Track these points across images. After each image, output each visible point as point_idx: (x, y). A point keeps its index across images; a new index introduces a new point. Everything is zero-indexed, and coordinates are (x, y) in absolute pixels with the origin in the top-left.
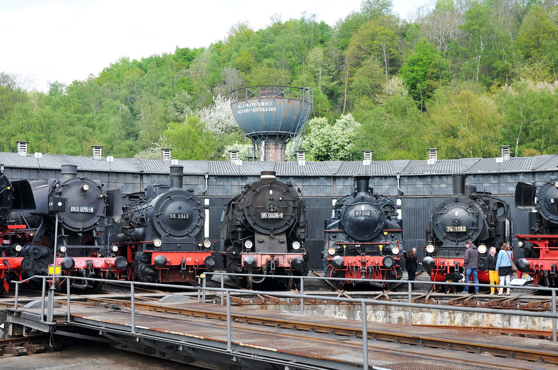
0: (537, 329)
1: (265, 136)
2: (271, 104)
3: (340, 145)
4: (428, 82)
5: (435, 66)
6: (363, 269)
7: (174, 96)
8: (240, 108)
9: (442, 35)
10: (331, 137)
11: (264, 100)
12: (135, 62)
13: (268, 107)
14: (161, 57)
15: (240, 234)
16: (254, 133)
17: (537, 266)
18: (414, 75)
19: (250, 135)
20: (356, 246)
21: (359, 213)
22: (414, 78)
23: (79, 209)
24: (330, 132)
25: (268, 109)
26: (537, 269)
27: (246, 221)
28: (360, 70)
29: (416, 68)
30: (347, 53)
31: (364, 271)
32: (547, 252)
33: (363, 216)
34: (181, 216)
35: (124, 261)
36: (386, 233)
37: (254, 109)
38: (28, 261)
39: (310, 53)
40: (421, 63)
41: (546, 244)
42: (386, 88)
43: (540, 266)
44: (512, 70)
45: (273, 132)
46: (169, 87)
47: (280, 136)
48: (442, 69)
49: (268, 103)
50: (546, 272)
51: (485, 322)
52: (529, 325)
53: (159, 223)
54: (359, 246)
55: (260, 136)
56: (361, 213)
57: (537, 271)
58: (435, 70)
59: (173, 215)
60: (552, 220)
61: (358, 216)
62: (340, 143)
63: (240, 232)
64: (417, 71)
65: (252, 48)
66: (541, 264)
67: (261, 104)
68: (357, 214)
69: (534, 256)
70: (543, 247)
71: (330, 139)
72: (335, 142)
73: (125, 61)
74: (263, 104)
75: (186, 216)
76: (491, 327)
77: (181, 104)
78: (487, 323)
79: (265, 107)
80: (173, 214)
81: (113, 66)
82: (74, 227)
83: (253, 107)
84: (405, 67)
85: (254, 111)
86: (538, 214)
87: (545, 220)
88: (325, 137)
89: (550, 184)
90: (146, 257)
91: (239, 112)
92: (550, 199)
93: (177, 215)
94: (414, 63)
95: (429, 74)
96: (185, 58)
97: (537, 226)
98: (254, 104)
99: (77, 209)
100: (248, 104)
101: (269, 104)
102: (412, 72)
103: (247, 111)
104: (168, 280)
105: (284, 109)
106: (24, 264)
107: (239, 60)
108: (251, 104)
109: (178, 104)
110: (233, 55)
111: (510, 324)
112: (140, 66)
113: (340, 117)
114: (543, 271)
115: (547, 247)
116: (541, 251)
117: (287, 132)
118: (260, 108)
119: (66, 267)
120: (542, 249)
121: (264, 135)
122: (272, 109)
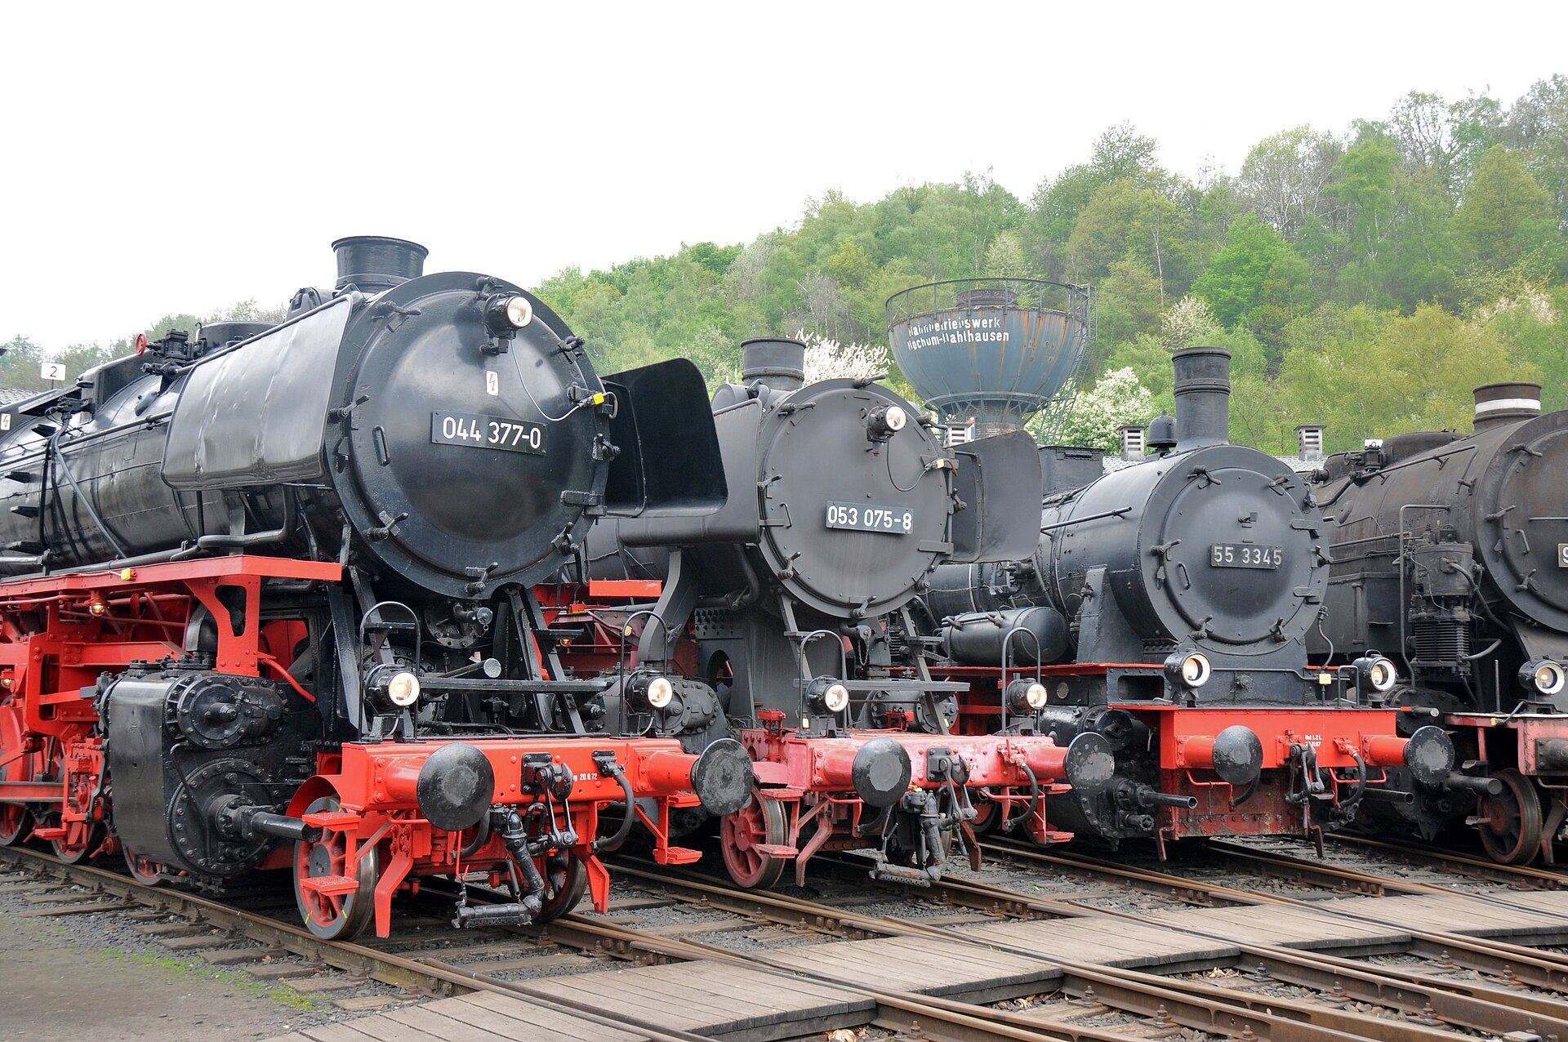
1: (976, 403)
2: (997, 324)
3: (1114, 438)
4: (1266, 309)
5: (1280, 274)
7: (691, 339)
8: (916, 334)
9: (1284, 209)
10: (1088, 420)
11: (980, 313)
12: (596, 274)
13: (988, 330)
14: (653, 261)
15: (1460, 633)
16: (950, 395)
18: (1231, 293)
19: (935, 402)
22: (1232, 301)
23: (860, 517)
24: (1086, 409)
25: (990, 337)
27: (1486, 580)
28: (1108, 282)
29: (1235, 278)
30: (1069, 248)
34: (1253, 556)
35: (1104, 755)
37: (953, 336)
38: (727, 763)
39: (991, 246)
40: (1246, 267)
42: (1170, 322)
44: (1458, 283)
45: (998, 393)
46: (682, 319)
47: (1013, 404)
48: (1293, 282)
49: (991, 321)
53: (1165, 585)
55: (964, 405)
58: (1282, 283)
59: (1223, 552)
62: (1112, 434)
63: (1463, 624)
64: (1239, 286)
65: (862, 236)
67: (971, 323)
71: (1088, 424)
72: (1101, 430)
73: (571, 274)
74: (976, 324)
75: (1271, 554)
77: (708, 356)
79: (981, 330)
80: (1224, 546)
81: (549, 283)
82: (835, 596)
83: (951, 332)
84: (1208, 277)
85: (953, 341)
88: (1076, 420)
90: (1117, 730)
91: (915, 345)
93: (1237, 551)
94: (1227, 268)
95: (1268, 291)
96: (706, 262)
98: (955, 323)
99: (850, 516)
100: (937, 325)
101: (993, 323)
102: (1227, 285)
103: (935, 340)
104: (1195, 827)
105: (1029, 338)
106: (711, 781)
107: (835, 259)
108: (945, 323)
109: (701, 356)
110: (821, 251)
112: (608, 279)
113: (1106, 375)
117: (1031, 395)
118: (969, 334)
119: (878, 787)
121: (973, 403)
122: (998, 336)
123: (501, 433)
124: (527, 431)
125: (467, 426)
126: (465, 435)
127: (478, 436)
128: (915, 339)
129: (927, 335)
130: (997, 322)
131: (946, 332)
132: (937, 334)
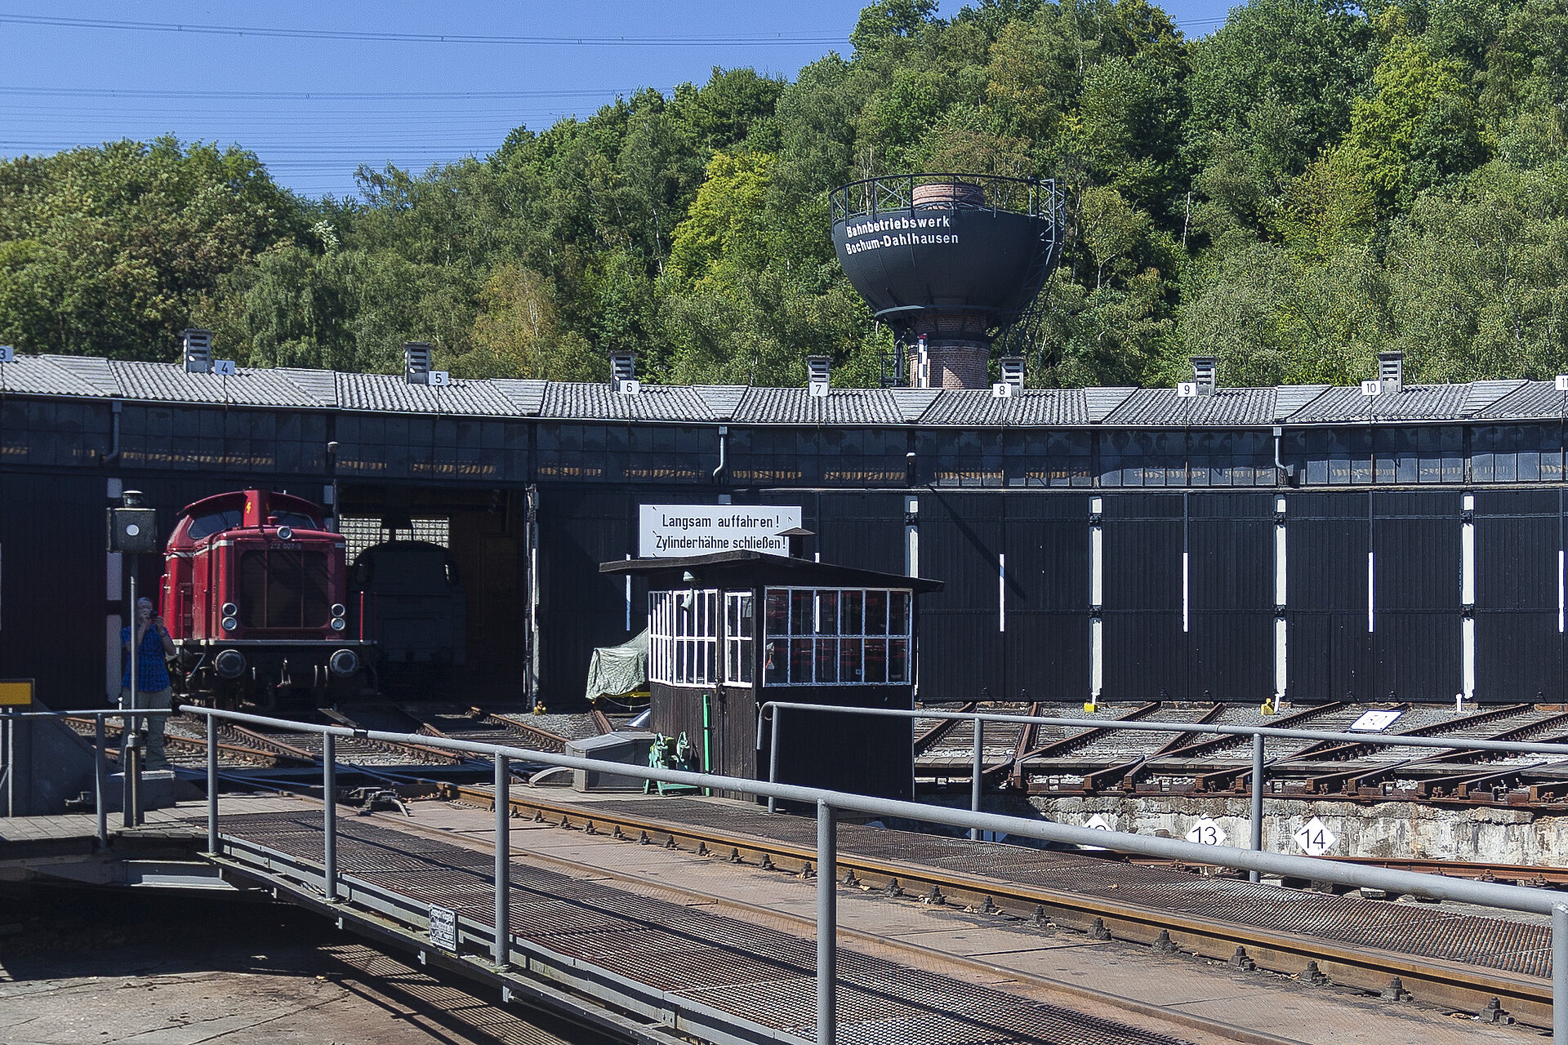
0: (1553, 865)
8: (855, 235)
13: (935, 232)
16: (897, 308)
19: (886, 314)
25: (935, 239)
37: (895, 239)
49: (938, 220)
51: (1407, 843)
52: (1530, 852)
76: (1423, 859)
78: (1412, 846)
85: (896, 244)
91: (854, 248)
98: (897, 223)
103: (875, 244)
108: (887, 223)
111: (1476, 850)
118: (914, 237)
122: (946, 238)
128: (854, 240)
129: (867, 237)
130: (946, 222)
131: (885, 233)
132: (878, 236)
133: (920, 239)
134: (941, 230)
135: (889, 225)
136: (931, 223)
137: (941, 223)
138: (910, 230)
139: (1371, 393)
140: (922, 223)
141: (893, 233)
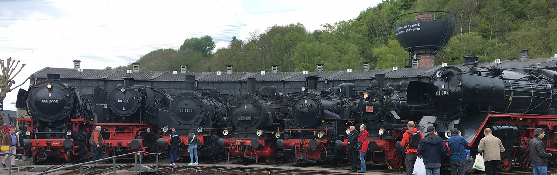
6: (300, 149)
8: (397, 30)
13: (416, 28)
17: (108, 144)
20: (298, 131)
21: (303, 106)
26: (108, 146)
31: (301, 151)
32: (115, 135)
33: (305, 108)
34: (187, 111)
36: (323, 121)
41: (114, 129)
43: (110, 144)
50: (114, 148)
53: (173, 115)
54: (300, 131)
56: (304, 105)
57: (108, 147)
59: (181, 110)
60: (119, 113)
61: (302, 108)
66: (111, 142)
68: (301, 106)
69: (106, 137)
70: (112, 131)
75: (190, 110)
86: (109, 109)
87: (114, 113)
89: (117, 90)
92: (118, 100)
93: (184, 110)
97: (108, 117)
103: (402, 32)
114: (112, 147)
115: (115, 132)
116: (111, 134)
120: (111, 132)
122: (419, 29)
123: (51, 101)
124: (55, 101)
125: (46, 101)
126: (45, 102)
127: (47, 102)
128: (397, 32)
129: (400, 30)
130: (419, 25)
131: (404, 29)
132: (402, 30)
133: (412, 30)
134: (418, 27)
135: (405, 27)
136: (415, 25)
137: (418, 25)
138: (410, 28)
139: (497, 63)
140: (413, 26)
141: (406, 29)
